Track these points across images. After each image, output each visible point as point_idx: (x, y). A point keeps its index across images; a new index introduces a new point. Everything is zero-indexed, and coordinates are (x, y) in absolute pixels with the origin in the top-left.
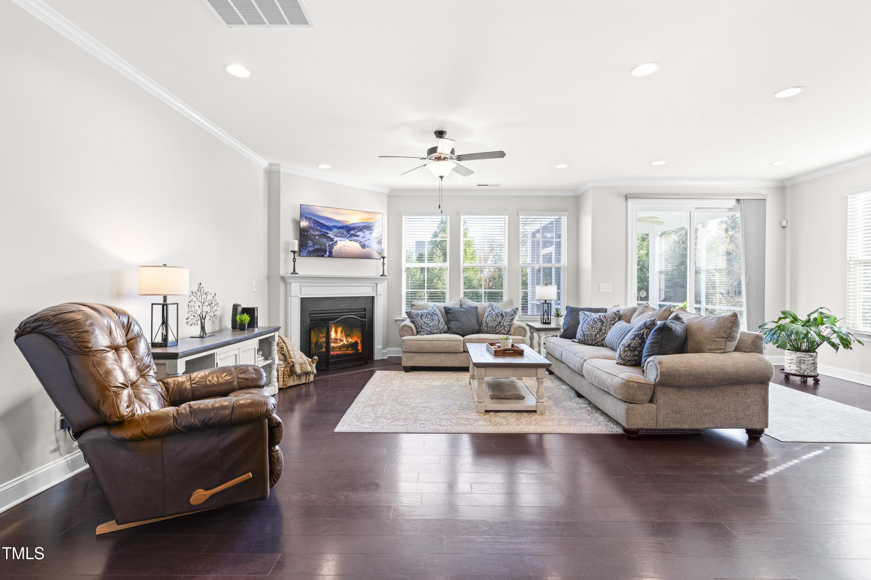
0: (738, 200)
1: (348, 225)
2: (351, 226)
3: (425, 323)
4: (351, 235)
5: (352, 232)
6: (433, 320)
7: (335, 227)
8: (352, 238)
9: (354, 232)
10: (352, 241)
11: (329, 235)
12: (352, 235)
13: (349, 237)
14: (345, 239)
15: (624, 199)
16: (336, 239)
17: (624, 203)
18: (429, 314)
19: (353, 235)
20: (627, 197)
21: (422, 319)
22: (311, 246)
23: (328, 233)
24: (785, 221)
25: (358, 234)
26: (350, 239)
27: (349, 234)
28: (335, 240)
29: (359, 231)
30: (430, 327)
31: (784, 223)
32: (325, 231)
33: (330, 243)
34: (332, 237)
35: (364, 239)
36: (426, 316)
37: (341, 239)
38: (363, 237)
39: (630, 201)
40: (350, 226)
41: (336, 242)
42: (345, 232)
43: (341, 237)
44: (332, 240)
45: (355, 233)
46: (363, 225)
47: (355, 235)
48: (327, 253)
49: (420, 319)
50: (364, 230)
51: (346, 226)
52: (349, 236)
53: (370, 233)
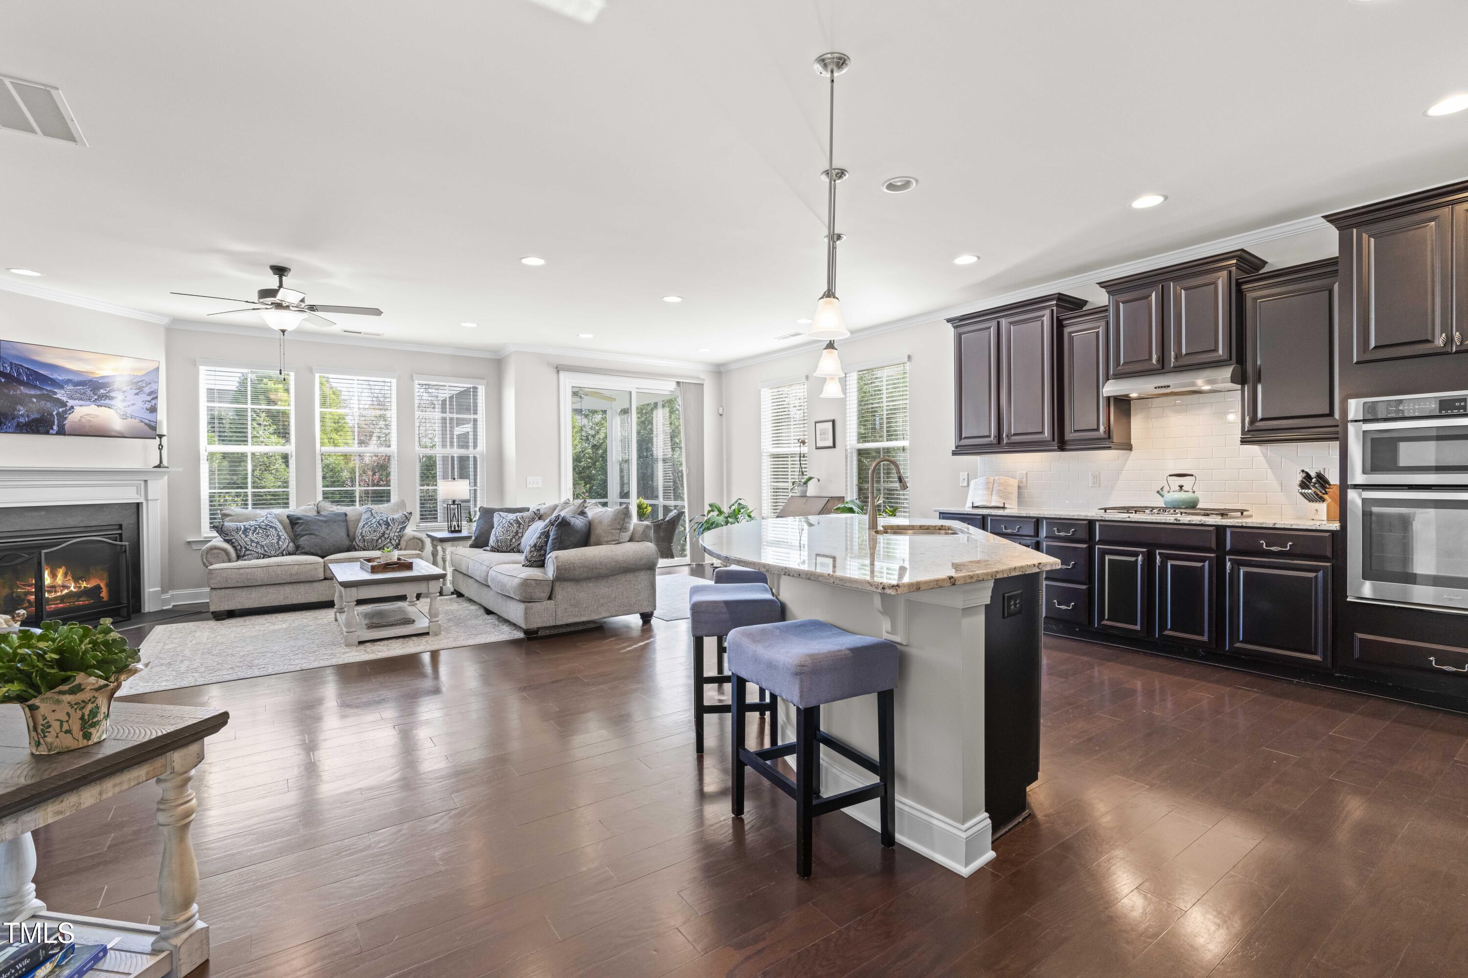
0: (678, 383)
1: (94, 379)
2: (100, 381)
3: (252, 541)
4: (100, 396)
5: (102, 391)
6: (268, 536)
7: (68, 381)
8: (102, 402)
9: (105, 392)
10: (101, 406)
11: (58, 396)
12: (101, 397)
13: (96, 399)
14: (88, 403)
15: (555, 371)
16: (72, 403)
17: (555, 376)
18: (260, 527)
19: (103, 397)
20: (558, 369)
21: (246, 536)
22: (22, 415)
23: (55, 393)
24: (722, 408)
25: (115, 394)
26: (97, 404)
27: (95, 394)
28: (70, 404)
29: (116, 390)
30: (262, 546)
31: (721, 411)
32: (48, 388)
33: (60, 410)
34: (64, 398)
35: (128, 405)
36: (254, 531)
37: (78, 402)
38: (126, 401)
39: (562, 375)
40: (98, 382)
41: (73, 407)
42: (89, 392)
43: (78, 399)
44: (63, 404)
45: (107, 393)
47: (107, 396)
48: (54, 428)
49: (243, 536)
50: (128, 389)
51: (90, 381)
52: (96, 397)
53: (136, 394)
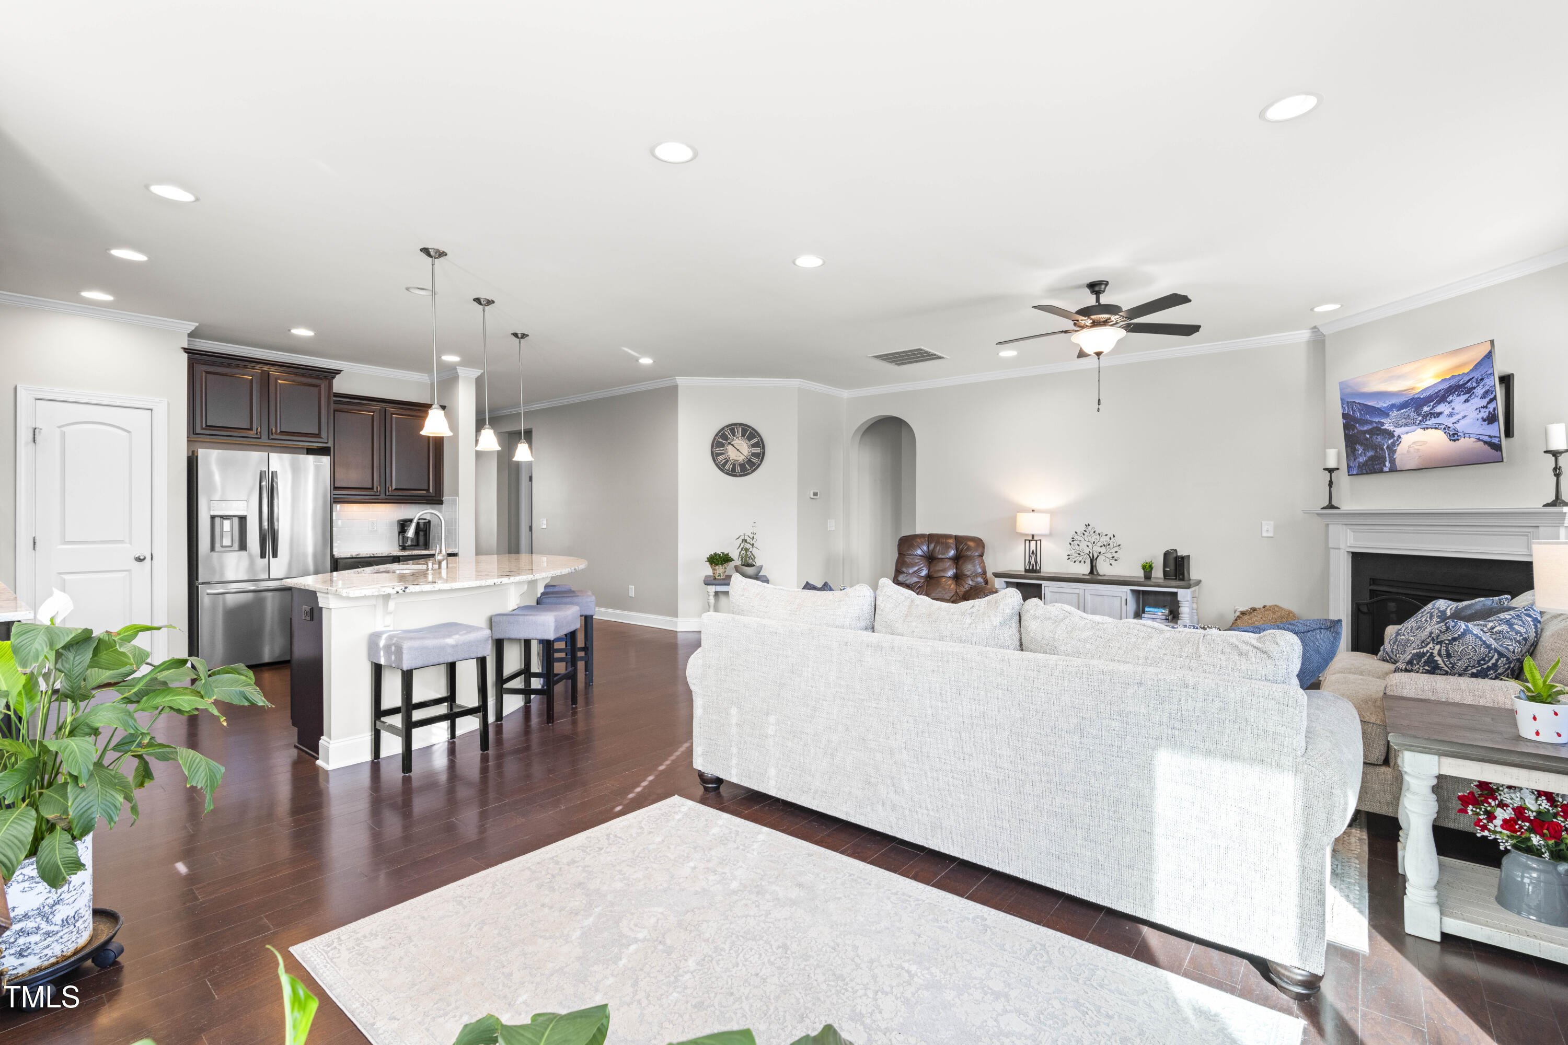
1: (1416, 396)
2: (1422, 397)
4: (1424, 415)
5: (1426, 409)
7: (1392, 407)
8: (1428, 422)
9: (1429, 408)
10: (1427, 428)
11: (1386, 427)
12: (1425, 417)
13: (1421, 421)
14: (1414, 427)
16: (1398, 431)
19: (1427, 417)
22: (1361, 455)
23: (1383, 424)
25: (1438, 409)
26: (1423, 427)
27: (1419, 415)
28: (1396, 434)
29: (1438, 403)
32: (1377, 420)
33: (1390, 442)
34: (1391, 428)
35: (1454, 419)
37: (1406, 429)
38: (1451, 415)
40: (1419, 398)
41: (1399, 437)
42: (1413, 414)
43: (1406, 425)
44: (1390, 434)
45: (1431, 409)
46: (1445, 386)
47: (1431, 414)
48: (1387, 464)
50: (1451, 398)
51: (1412, 399)
52: (1420, 418)
53: (1465, 401)
